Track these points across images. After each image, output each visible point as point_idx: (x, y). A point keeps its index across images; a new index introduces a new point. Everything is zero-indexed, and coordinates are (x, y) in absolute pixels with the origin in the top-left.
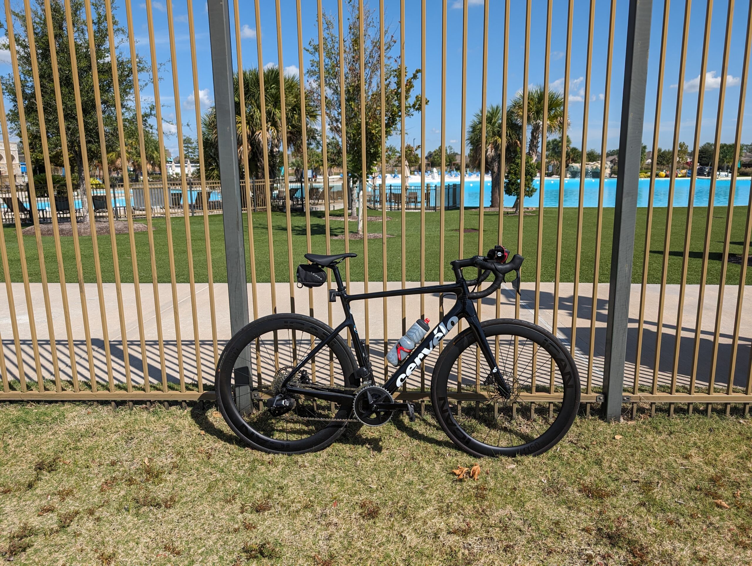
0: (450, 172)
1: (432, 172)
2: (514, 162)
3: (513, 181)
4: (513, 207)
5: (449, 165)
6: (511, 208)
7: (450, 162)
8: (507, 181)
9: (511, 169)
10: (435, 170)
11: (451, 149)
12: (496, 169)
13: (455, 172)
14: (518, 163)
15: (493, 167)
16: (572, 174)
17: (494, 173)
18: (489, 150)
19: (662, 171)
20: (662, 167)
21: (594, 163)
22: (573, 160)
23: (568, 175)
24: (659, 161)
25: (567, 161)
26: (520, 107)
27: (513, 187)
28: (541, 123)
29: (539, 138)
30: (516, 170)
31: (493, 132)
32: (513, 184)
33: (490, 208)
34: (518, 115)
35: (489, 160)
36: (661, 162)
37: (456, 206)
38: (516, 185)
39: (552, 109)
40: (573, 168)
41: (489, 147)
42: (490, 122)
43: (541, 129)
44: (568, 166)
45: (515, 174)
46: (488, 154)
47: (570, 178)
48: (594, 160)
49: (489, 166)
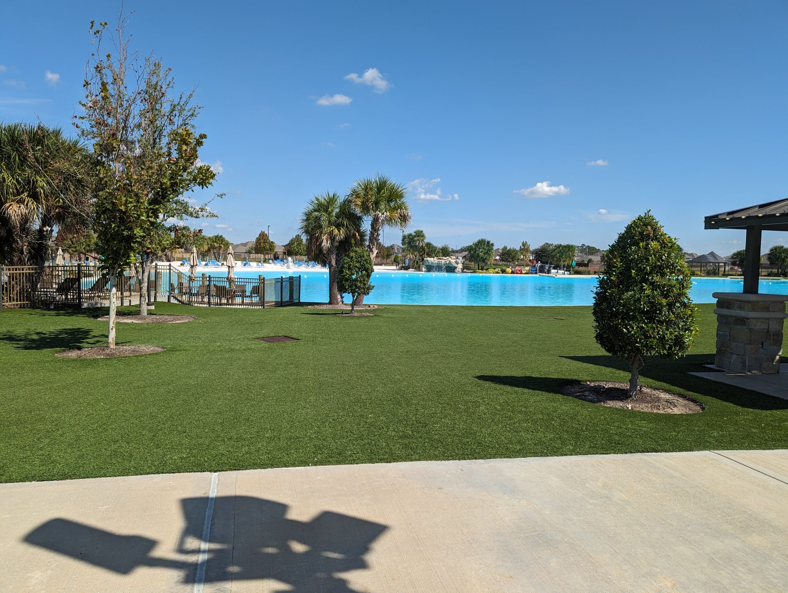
0: (307, 261)
1: (287, 261)
2: (348, 256)
10: (290, 258)
12: (333, 262)
14: (352, 257)
15: (331, 259)
16: (427, 268)
17: (332, 266)
18: (325, 241)
19: (509, 268)
20: (508, 263)
21: (448, 257)
22: (427, 254)
23: (424, 269)
24: (506, 258)
25: (422, 255)
26: (358, 196)
27: (347, 283)
28: (380, 214)
29: (379, 230)
30: (350, 265)
31: (330, 222)
32: (347, 280)
33: (328, 306)
34: (356, 205)
35: (325, 252)
36: (507, 259)
37: (292, 301)
38: (351, 281)
39: (391, 201)
40: (428, 262)
41: (324, 238)
42: (326, 211)
43: (380, 221)
44: (423, 260)
45: (349, 269)
46: (323, 245)
47: (425, 271)
48: (448, 255)
49: (326, 258)
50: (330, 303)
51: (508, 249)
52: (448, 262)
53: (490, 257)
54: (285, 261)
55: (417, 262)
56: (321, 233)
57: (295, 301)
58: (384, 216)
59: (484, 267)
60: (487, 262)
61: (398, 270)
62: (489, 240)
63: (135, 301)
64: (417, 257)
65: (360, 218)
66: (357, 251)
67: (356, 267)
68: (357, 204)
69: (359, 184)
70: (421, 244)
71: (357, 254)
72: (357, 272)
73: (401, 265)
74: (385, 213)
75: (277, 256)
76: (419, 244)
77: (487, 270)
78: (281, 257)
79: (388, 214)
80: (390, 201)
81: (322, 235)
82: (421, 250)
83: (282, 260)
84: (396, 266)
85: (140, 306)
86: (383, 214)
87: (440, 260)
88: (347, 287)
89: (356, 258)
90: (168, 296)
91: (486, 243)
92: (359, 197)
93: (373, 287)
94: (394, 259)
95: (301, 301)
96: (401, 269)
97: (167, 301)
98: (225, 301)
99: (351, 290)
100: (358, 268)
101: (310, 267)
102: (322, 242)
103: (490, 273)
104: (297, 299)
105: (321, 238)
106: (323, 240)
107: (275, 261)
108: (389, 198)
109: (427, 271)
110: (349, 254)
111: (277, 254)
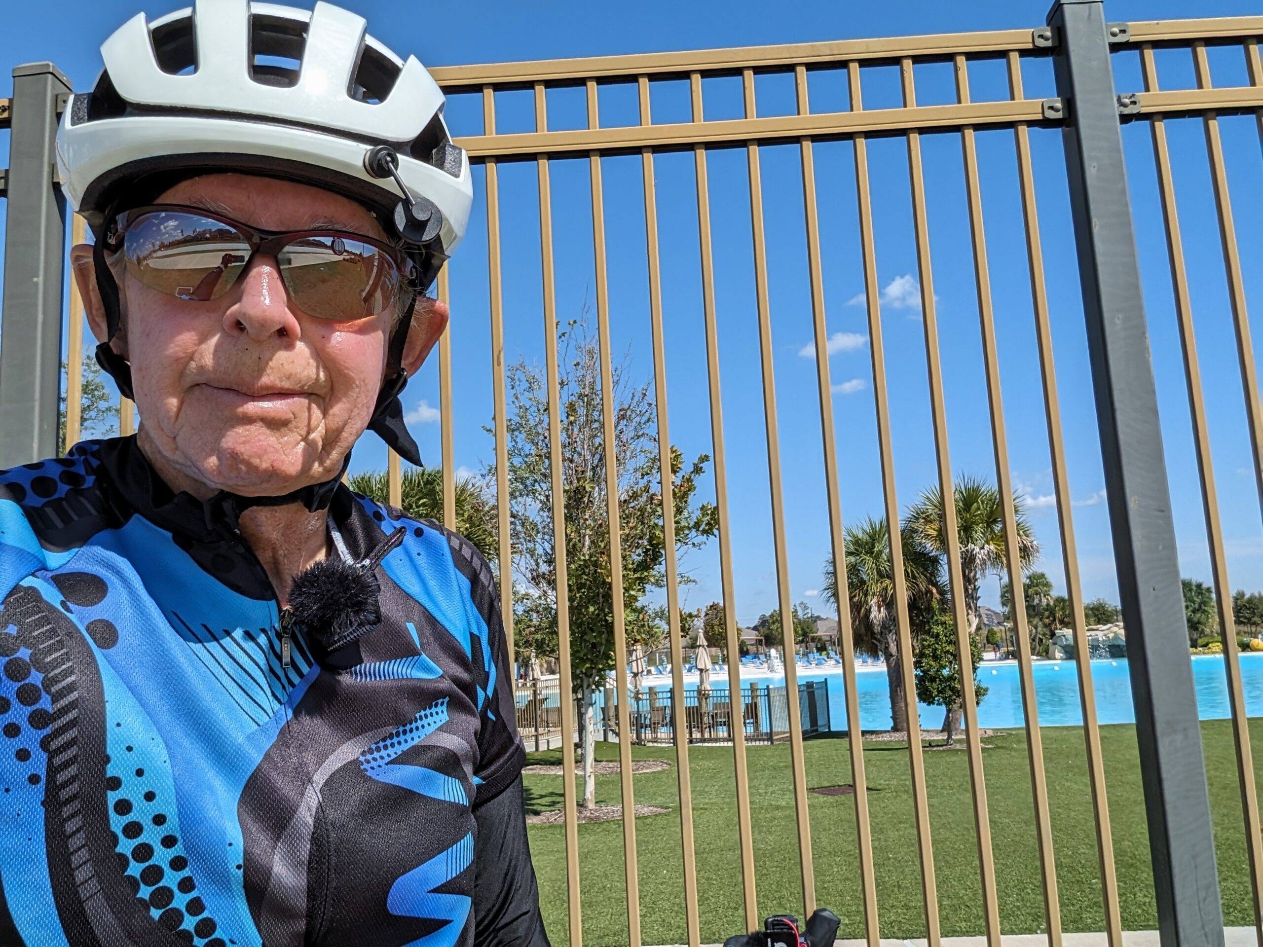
0: (806, 655)
1: (768, 657)
2: (928, 632)
3: (932, 672)
4: (942, 731)
5: (802, 641)
6: (937, 732)
7: (805, 634)
8: (919, 672)
9: (924, 647)
10: (773, 652)
11: (806, 608)
12: (893, 648)
13: (817, 655)
14: (938, 634)
15: (887, 643)
16: (1066, 652)
17: (891, 655)
18: (875, 609)
19: (1256, 637)
20: (1254, 629)
21: (1109, 625)
22: (1062, 622)
23: (1058, 655)
24: (1245, 618)
25: (1050, 625)
26: (928, 520)
27: (935, 685)
28: (977, 549)
29: (976, 580)
30: (936, 649)
31: (879, 572)
32: (933, 680)
33: (892, 734)
34: (927, 536)
35: (877, 629)
36: (1249, 619)
37: (817, 730)
38: (940, 680)
39: (995, 521)
40: (1066, 640)
41: (873, 602)
42: (870, 552)
43: (978, 561)
44: (1053, 635)
45: (936, 658)
46: (872, 616)
47: (1062, 659)
48: (1107, 622)
49: (879, 641)
50: (895, 729)
51: (1247, 596)
52: (1111, 635)
53: (1208, 618)
54: (762, 657)
55: (1041, 640)
56: (866, 595)
57: (821, 730)
58: (986, 552)
59: (1196, 640)
60: (1203, 630)
61: (1000, 659)
62: (1200, 580)
63: (556, 743)
64: (1040, 629)
65: (935, 561)
66: (945, 623)
67: (948, 652)
68: (929, 535)
69: (928, 498)
70: (1044, 602)
71: (946, 628)
72: (951, 662)
73: (1004, 650)
74: (986, 546)
75: (745, 649)
76: (1040, 601)
77: (1206, 645)
78: (752, 649)
79: (992, 547)
80: (991, 522)
81: (869, 597)
82: (1047, 613)
83: (756, 656)
84: (995, 652)
85: (561, 750)
86: (983, 548)
87: (1093, 633)
88: (935, 693)
89: (946, 636)
90: (605, 731)
91: (1194, 588)
92: (931, 522)
93: (986, 690)
94: (987, 637)
95: (832, 729)
96: (1007, 658)
97: (602, 739)
98: (699, 736)
99: (945, 698)
100: (952, 654)
101: (814, 665)
102: (868, 612)
103: (1213, 653)
104: (824, 726)
105: (867, 604)
106: (871, 607)
107: (743, 659)
108: (989, 518)
109: (1066, 659)
110: (929, 630)
111: (746, 646)
